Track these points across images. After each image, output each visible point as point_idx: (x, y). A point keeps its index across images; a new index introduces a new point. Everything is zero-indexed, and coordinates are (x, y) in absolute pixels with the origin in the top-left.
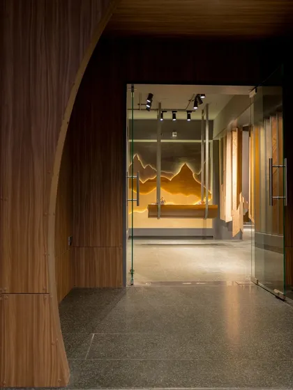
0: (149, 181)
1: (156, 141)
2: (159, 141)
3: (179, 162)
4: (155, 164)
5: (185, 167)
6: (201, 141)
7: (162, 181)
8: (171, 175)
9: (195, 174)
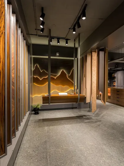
0: (44, 79)
1: (47, 57)
2: (49, 57)
3: (60, 69)
4: (47, 70)
5: (63, 72)
6: (73, 59)
7: (51, 79)
8: (55, 76)
9: (68, 75)
